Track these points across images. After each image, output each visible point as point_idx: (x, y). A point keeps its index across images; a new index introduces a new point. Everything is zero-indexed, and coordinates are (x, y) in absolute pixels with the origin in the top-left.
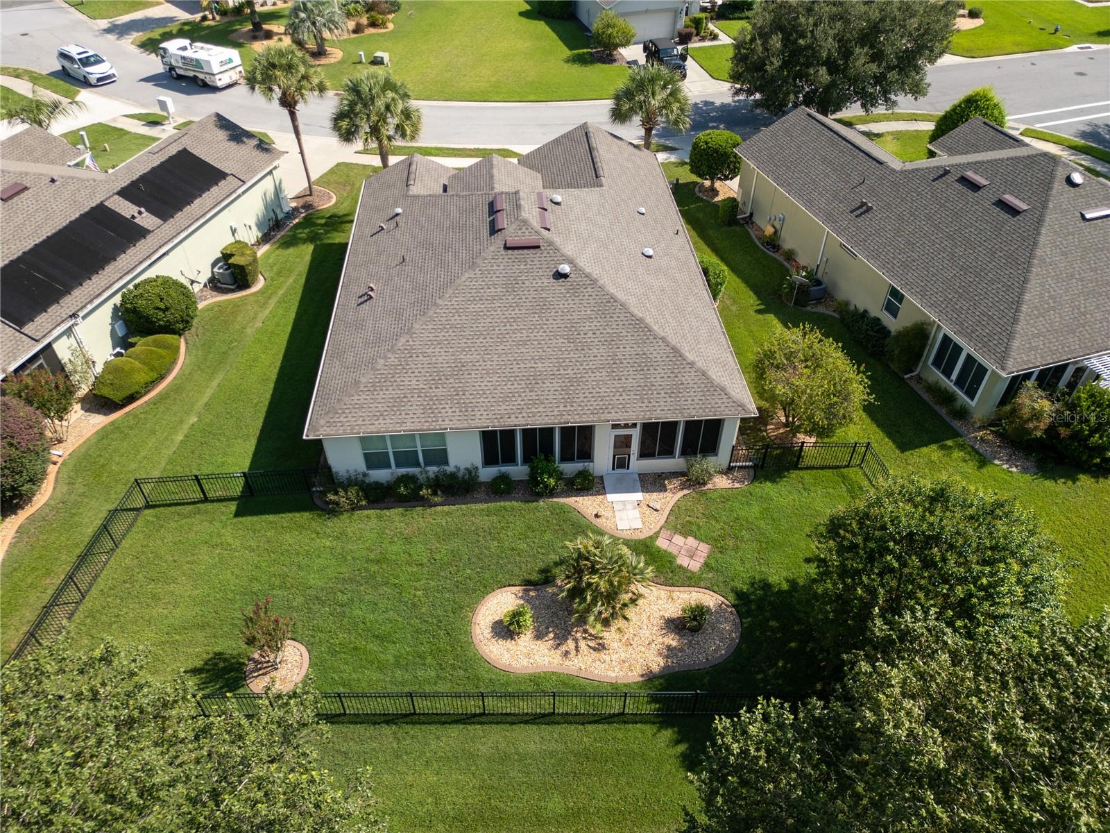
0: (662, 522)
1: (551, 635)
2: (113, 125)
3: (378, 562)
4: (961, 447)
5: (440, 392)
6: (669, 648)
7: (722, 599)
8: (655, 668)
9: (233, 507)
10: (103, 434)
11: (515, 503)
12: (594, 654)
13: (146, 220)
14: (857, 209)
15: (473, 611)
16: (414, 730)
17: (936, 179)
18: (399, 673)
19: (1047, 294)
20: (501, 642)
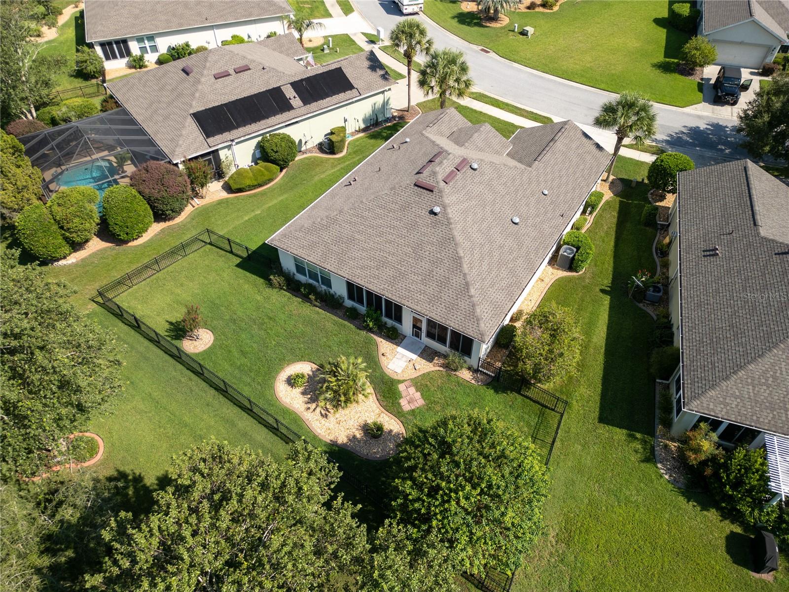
0: (413, 377)
1: (309, 396)
2: (352, 37)
3: (271, 318)
4: (644, 442)
5: (335, 248)
6: (354, 437)
7: (404, 432)
8: (340, 442)
9: (239, 260)
10: (220, 202)
11: (352, 326)
12: (320, 417)
13: (296, 102)
14: (709, 251)
15: (288, 365)
16: (222, 399)
17: (779, 254)
18: (237, 371)
19: (771, 373)
20: (286, 385)
